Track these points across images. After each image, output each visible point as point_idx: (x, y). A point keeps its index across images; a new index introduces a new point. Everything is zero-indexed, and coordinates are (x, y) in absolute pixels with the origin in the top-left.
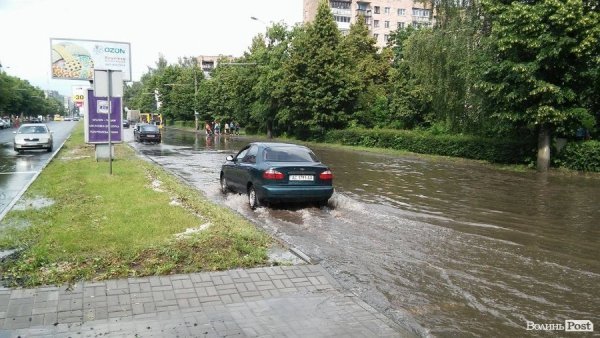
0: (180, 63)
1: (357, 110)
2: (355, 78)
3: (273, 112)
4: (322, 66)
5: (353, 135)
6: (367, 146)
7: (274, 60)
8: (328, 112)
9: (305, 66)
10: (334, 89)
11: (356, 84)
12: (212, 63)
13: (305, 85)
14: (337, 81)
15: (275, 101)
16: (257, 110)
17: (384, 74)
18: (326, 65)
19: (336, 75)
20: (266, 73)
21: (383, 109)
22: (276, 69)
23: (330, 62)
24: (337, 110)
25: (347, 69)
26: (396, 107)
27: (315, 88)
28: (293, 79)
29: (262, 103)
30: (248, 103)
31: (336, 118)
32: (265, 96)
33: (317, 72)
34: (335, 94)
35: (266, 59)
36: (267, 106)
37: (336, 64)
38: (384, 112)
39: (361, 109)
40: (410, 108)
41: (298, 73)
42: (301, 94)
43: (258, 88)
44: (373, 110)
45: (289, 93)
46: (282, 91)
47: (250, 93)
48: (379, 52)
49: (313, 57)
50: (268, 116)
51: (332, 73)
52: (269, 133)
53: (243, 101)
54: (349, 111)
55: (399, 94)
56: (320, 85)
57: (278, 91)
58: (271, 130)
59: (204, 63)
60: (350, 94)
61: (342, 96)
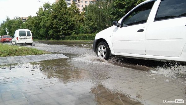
0: (14, 19)
1: (74, 30)
2: (73, 19)
3: (47, 32)
4: (62, 15)
5: (74, 37)
6: (78, 40)
7: (46, 14)
8: (65, 30)
9: (57, 16)
10: (67, 23)
11: (73, 21)
12: (26, 19)
13: (57, 22)
14: (67, 20)
15: (47, 28)
16: (42, 31)
17: (82, 20)
18: (64, 15)
19: (67, 18)
20: (44, 19)
21: (82, 29)
22: (47, 17)
23: (65, 14)
24: (68, 30)
25: (70, 16)
26: (86, 29)
27: (61, 23)
28: (53, 20)
29: (43, 29)
30: (39, 29)
31: (68, 32)
32: (44, 26)
33: (61, 18)
34: (67, 24)
35: (44, 14)
36: (45, 29)
37: (67, 15)
38: (83, 30)
39: (76, 29)
40: (90, 29)
41: (55, 18)
42: (56, 25)
43: (41, 24)
44: (79, 30)
45: (52, 24)
46: (50, 24)
47: (39, 26)
48: (80, 13)
49: (59, 13)
50: (46, 33)
51: (66, 18)
52: (46, 39)
53: (37, 29)
54: (72, 30)
55: (87, 25)
56: (62, 22)
57: (48, 24)
58: (47, 38)
59: (23, 19)
60: (72, 24)
61: (69, 25)
